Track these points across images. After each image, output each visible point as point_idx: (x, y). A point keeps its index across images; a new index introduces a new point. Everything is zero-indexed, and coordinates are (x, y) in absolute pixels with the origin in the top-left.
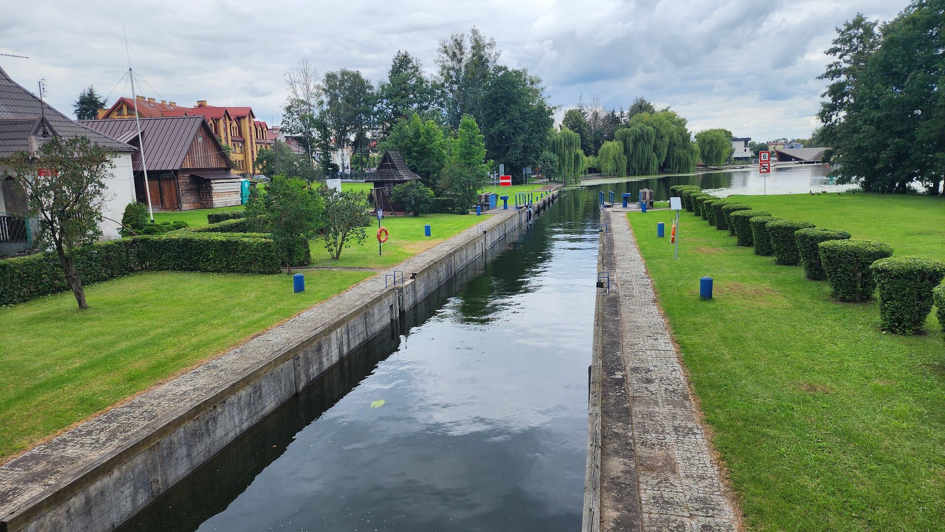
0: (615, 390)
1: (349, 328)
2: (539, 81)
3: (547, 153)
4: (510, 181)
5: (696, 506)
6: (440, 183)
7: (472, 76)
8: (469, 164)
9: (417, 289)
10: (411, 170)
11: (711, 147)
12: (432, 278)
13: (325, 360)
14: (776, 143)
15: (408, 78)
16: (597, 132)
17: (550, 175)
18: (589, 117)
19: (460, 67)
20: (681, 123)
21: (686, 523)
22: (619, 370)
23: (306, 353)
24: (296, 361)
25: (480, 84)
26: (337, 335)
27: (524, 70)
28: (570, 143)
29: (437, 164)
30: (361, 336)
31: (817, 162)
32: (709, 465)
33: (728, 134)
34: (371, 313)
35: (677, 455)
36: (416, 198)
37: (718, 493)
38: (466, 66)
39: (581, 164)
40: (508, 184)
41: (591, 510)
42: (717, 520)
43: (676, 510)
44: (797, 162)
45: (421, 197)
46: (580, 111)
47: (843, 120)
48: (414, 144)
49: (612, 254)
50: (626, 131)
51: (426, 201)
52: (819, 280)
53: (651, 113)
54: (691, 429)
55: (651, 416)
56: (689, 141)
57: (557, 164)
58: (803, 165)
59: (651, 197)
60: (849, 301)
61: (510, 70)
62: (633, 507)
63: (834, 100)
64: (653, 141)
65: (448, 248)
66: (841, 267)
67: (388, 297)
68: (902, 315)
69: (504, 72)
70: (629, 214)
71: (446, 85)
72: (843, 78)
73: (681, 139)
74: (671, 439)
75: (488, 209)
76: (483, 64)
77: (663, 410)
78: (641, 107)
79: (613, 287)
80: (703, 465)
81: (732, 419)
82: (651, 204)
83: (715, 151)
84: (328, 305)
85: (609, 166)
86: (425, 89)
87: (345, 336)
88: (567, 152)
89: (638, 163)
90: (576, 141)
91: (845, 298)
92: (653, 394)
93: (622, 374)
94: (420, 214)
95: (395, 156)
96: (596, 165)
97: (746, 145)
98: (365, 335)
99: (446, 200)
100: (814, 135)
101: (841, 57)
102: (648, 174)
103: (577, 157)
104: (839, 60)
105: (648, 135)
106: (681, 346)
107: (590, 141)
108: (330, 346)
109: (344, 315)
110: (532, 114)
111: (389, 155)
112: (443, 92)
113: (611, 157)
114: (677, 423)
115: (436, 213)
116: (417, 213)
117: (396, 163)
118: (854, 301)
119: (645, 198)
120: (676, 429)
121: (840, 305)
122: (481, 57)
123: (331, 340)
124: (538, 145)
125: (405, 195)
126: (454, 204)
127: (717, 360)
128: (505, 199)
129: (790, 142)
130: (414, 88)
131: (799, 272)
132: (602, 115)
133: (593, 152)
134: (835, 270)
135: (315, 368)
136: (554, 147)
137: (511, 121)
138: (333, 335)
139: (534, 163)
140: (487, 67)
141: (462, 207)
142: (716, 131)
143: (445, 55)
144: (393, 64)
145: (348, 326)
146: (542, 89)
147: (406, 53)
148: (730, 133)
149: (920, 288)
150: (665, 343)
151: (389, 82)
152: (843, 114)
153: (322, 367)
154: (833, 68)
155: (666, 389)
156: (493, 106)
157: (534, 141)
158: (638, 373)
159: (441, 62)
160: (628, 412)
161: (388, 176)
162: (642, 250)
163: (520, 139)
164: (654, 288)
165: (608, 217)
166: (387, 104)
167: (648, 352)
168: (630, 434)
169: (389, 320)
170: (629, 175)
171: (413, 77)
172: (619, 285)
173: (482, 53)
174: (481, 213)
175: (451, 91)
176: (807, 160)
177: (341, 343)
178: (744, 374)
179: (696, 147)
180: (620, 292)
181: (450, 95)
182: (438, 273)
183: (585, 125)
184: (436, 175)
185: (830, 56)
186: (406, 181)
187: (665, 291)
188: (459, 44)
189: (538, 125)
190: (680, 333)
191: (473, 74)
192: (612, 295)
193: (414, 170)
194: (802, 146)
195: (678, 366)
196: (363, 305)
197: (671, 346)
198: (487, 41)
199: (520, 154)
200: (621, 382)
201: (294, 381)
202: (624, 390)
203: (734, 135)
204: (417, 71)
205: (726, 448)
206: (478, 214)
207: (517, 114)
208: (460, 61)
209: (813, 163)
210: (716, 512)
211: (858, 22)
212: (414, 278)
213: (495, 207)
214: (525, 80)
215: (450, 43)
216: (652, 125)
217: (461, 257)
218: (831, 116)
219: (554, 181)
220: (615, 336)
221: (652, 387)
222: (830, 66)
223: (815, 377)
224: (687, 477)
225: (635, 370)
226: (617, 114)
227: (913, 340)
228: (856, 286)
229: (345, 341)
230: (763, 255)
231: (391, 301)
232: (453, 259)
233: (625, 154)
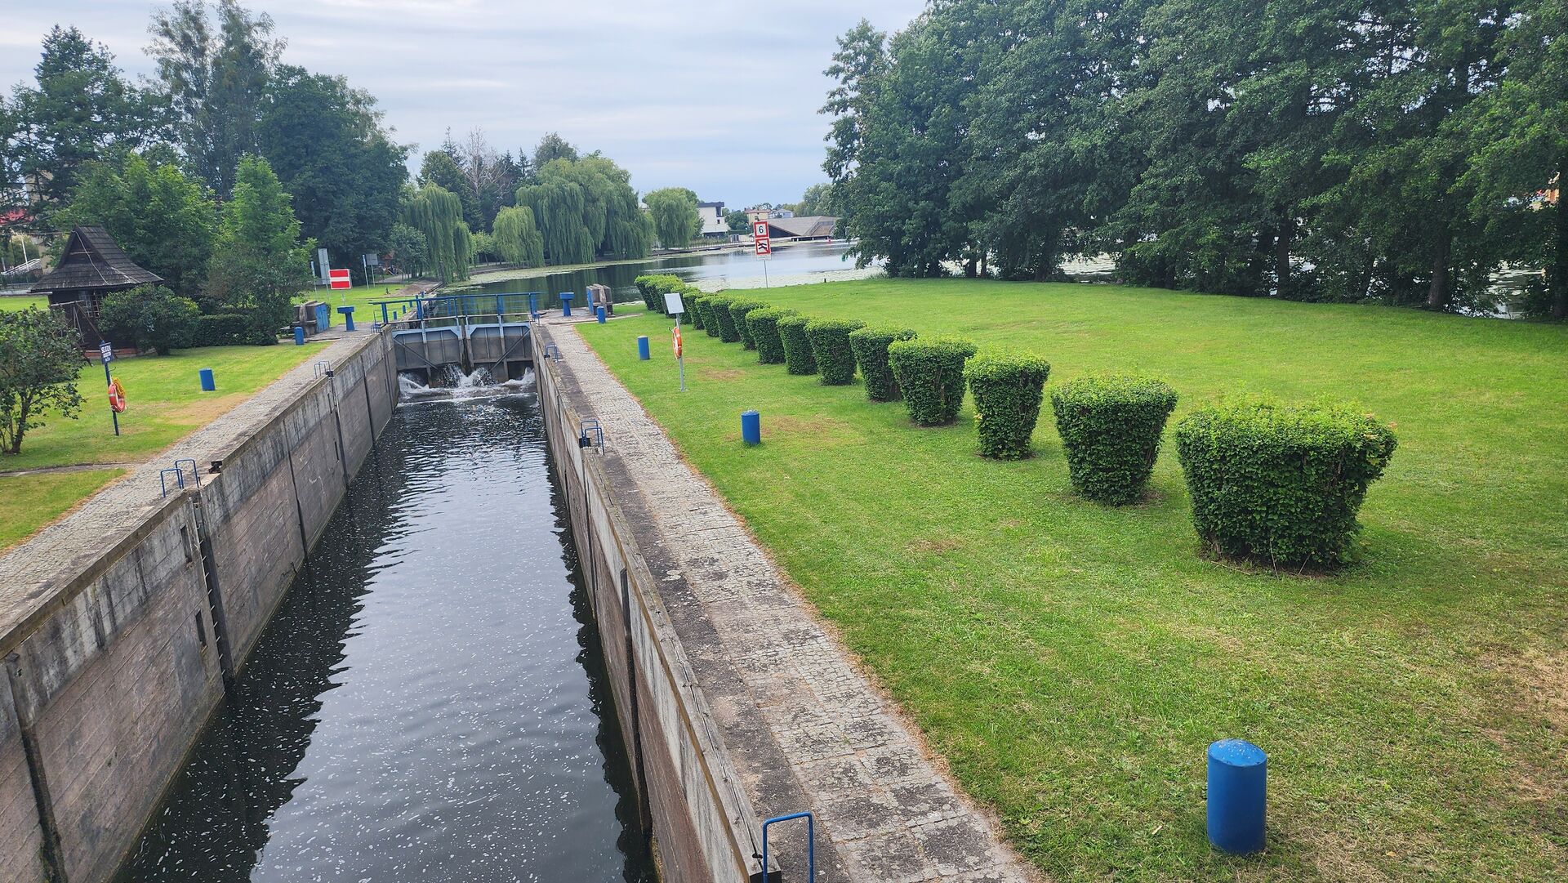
0: (678, 598)
1: (110, 583)
2: (371, 101)
3: (401, 229)
4: (347, 279)
5: (858, 735)
6: (209, 288)
7: (232, 83)
8: (269, 250)
9: (227, 491)
10: (139, 265)
11: (670, 217)
12: (251, 467)
13: (69, 653)
14: (756, 209)
15: (84, 80)
16: (485, 192)
17: (413, 266)
18: (467, 166)
19: (202, 64)
20: (621, 178)
21: (855, 763)
22: (670, 568)
23: (30, 646)
24: (12, 665)
25: (251, 97)
26: (87, 601)
27: (340, 80)
28: (441, 209)
29: (195, 251)
30: (135, 597)
31: (816, 238)
32: (850, 676)
33: (691, 196)
34: (147, 549)
35: (801, 671)
36: (159, 319)
37: (879, 711)
38: (216, 63)
39: (467, 246)
40: (345, 284)
41: (726, 780)
42: (892, 747)
43: (835, 749)
44: (790, 238)
45: (170, 316)
46: (450, 154)
47: (855, 175)
48: (137, 213)
49: (580, 392)
50: (535, 191)
51: (183, 324)
52: (885, 400)
53: (573, 161)
54: (806, 632)
55: (746, 627)
56: (637, 207)
57: (424, 246)
58: (798, 242)
59: (608, 299)
60: (932, 425)
61: (311, 74)
62: (775, 760)
63: (843, 144)
64: (581, 207)
65: (265, 409)
66: (920, 378)
67: (175, 513)
68: (1006, 433)
69: (299, 77)
70: (578, 326)
71: (175, 98)
72: (850, 112)
73: (623, 203)
74: (785, 651)
75: (316, 333)
76: (251, 61)
77: (757, 612)
78: (554, 150)
79: (607, 444)
80: (843, 678)
81: (856, 607)
82: (610, 308)
83: (677, 223)
84: (38, 544)
85: (515, 250)
86: (129, 105)
87: (103, 601)
88: (439, 224)
89: (562, 244)
90: (453, 206)
91: (927, 421)
92: (733, 594)
93: (678, 572)
94: (172, 351)
95: (99, 239)
96: (490, 249)
97: (718, 214)
98: (141, 594)
99: (225, 320)
100: (806, 197)
101: (844, 82)
102: (580, 262)
103: (458, 234)
104: (843, 86)
105: (572, 197)
106: (747, 518)
107: (476, 207)
108: (75, 624)
109: (95, 559)
110: (365, 157)
111: (82, 236)
112: (170, 111)
113: (516, 235)
114: (784, 628)
115: (205, 346)
116: (164, 350)
117: (102, 252)
118: (937, 424)
119: (598, 300)
120: (786, 637)
121: (925, 431)
122: (247, 48)
123: (75, 611)
124: (385, 214)
125: (133, 313)
126: (244, 328)
127: (802, 527)
128: (347, 312)
129: (776, 209)
130: (102, 103)
131: (859, 392)
132: (489, 164)
133: (482, 225)
134: (912, 384)
135: (52, 672)
136: (415, 217)
137: (326, 170)
138: (79, 602)
139: (380, 247)
140: (262, 67)
141: (262, 331)
142: (673, 191)
143: (166, 40)
144: (45, 51)
145: (105, 579)
146: (376, 114)
147: (74, 31)
148: (694, 195)
149: (1024, 396)
150: (719, 515)
151: (38, 89)
152: (854, 164)
153: (67, 669)
154: (837, 98)
155: (749, 583)
156: (286, 140)
157: (377, 207)
158: (699, 567)
159: (158, 53)
160: (709, 626)
161: (86, 277)
162: (624, 381)
163: (348, 202)
164: (670, 438)
165: (546, 335)
166: (39, 134)
167: (701, 533)
168: (727, 658)
169: (184, 557)
170: (549, 264)
171: (96, 80)
172: (613, 439)
173: (247, 39)
174: (305, 340)
175: (189, 110)
176: (802, 234)
177: (98, 615)
178: (845, 542)
179: (649, 217)
180: (620, 450)
181: (187, 118)
182: (260, 456)
183: (462, 178)
184: (195, 272)
185: (831, 78)
186: (131, 286)
187: (687, 441)
188: (193, 19)
189: (379, 177)
190: (735, 499)
191: (233, 79)
192: (609, 456)
193: (144, 263)
194: (792, 214)
195: (752, 547)
196: (130, 533)
197: (730, 519)
198: (254, 19)
199: (352, 231)
200: (681, 585)
201: (12, 707)
202: (691, 595)
203: (700, 198)
204: (105, 68)
205: (865, 647)
206: (300, 343)
207: (338, 158)
208: (200, 53)
209: (810, 239)
210: (886, 737)
211: (863, 33)
212: (219, 471)
213: (327, 328)
214: (343, 96)
215: (172, 16)
216: (575, 180)
217: (295, 423)
218: (840, 167)
219: (421, 278)
220: (643, 519)
221: (728, 583)
222: (833, 94)
223: (935, 530)
224: (829, 700)
225: (694, 563)
226: (516, 160)
227: (1022, 464)
228: (939, 403)
229: (104, 610)
230: (799, 374)
231: (182, 520)
232: (282, 427)
233: (538, 230)
